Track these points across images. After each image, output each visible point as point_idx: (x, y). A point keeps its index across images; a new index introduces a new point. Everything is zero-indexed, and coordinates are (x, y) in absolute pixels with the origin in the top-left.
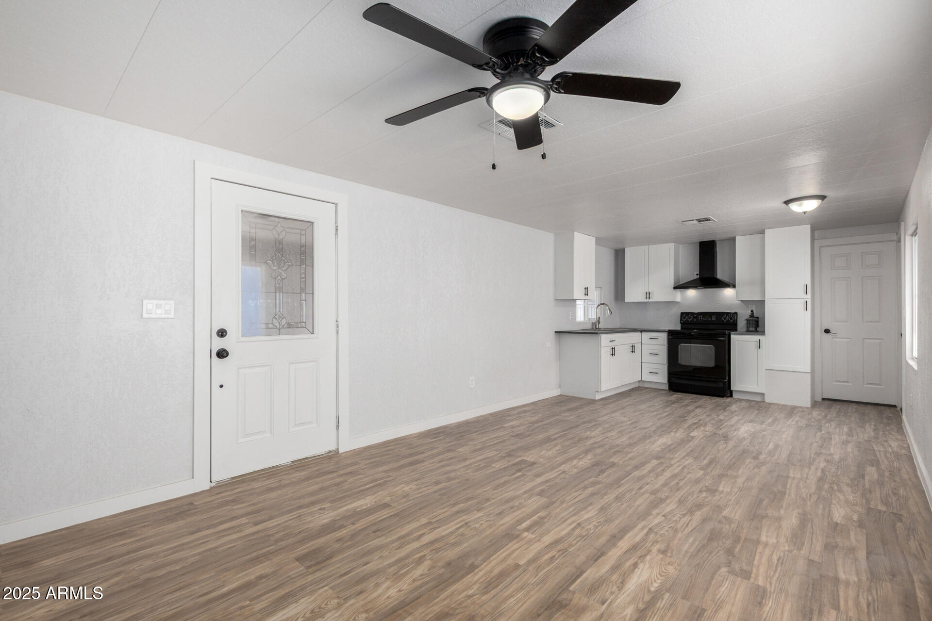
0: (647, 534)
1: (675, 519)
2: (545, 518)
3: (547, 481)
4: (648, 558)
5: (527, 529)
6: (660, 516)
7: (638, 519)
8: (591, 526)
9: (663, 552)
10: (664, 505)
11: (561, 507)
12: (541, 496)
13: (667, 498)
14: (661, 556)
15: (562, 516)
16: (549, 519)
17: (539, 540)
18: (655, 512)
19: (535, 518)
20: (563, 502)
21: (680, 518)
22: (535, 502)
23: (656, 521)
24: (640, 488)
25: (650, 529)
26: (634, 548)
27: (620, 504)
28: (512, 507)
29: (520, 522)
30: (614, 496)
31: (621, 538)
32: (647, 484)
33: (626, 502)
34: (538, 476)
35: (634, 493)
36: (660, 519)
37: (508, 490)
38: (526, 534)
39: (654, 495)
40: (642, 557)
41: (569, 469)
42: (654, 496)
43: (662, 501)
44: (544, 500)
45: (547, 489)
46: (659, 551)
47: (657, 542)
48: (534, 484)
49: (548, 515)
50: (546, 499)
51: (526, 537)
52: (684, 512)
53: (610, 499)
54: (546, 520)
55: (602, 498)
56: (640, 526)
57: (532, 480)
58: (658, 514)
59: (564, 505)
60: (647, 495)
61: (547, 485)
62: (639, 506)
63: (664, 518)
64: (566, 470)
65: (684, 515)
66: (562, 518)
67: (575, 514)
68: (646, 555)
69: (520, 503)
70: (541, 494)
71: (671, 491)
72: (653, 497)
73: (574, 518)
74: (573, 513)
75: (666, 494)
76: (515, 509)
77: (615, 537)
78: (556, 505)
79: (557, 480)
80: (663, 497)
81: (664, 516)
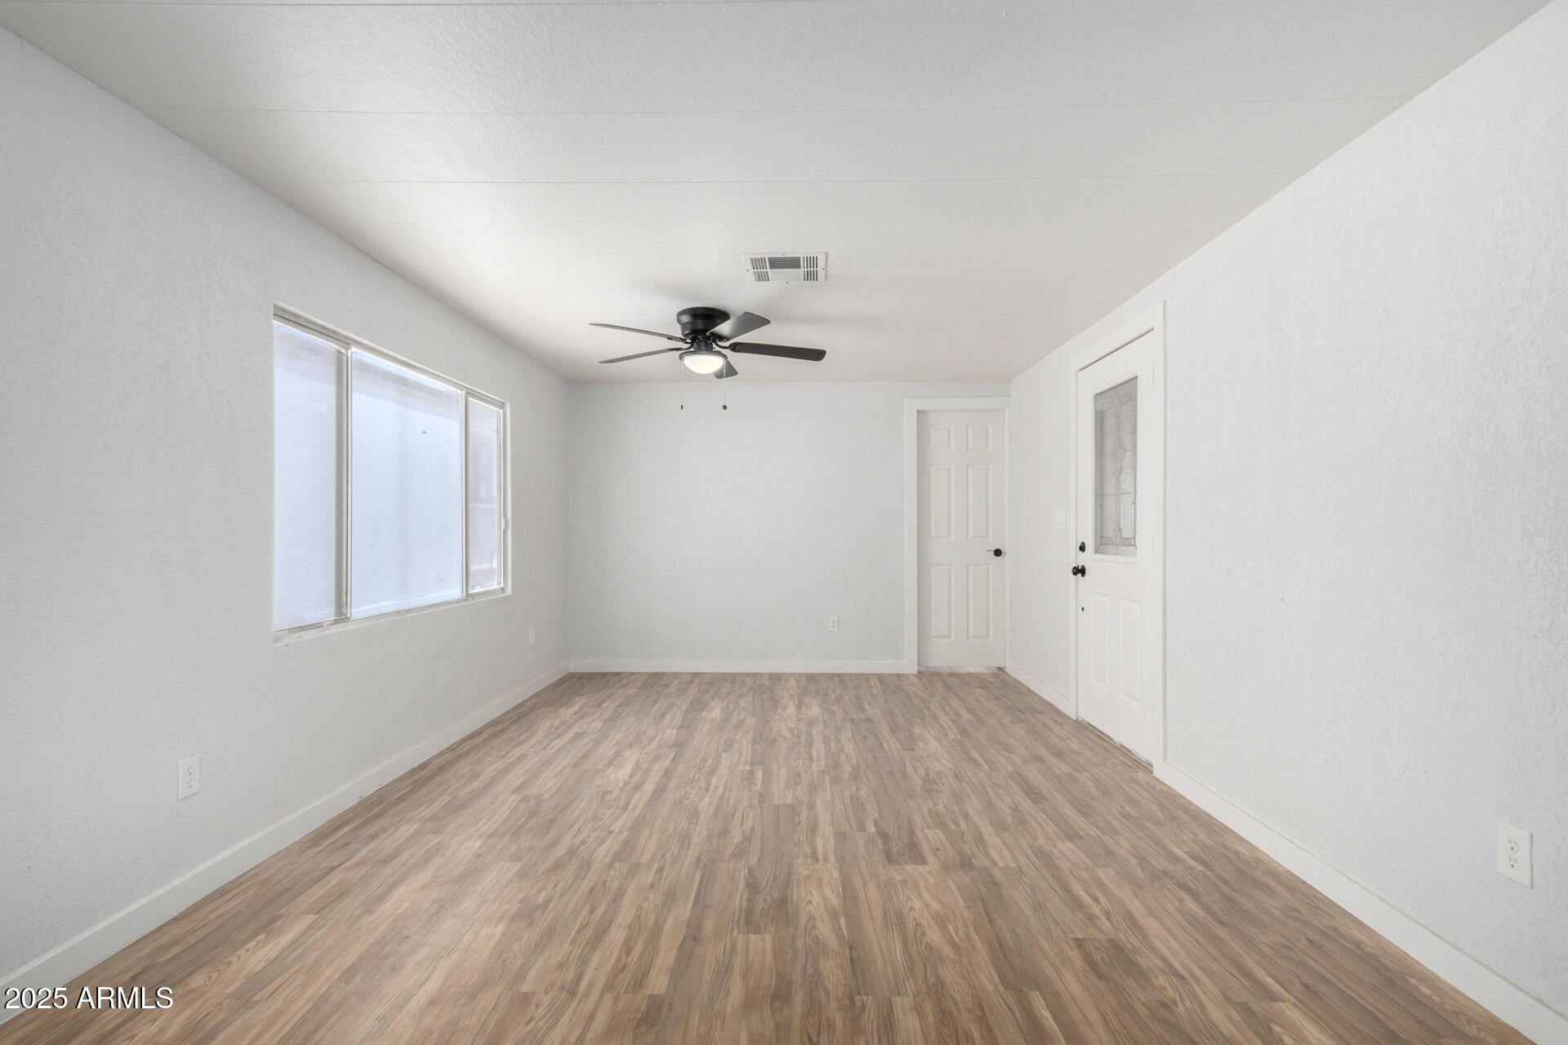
0: (627, 804)
1: (596, 833)
4: (621, 784)
6: (617, 830)
7: (644, 817)
9: (607, 793)
10: (614, 850)
13: (610, 866)
14: (609, 789)
17: (730, 767)
18: (626, 833)
21: (589, 837)
23: (621, 822)
24: (661, 870)
25: (626, 810)
26: (637, 787)
27: (679, 829)
30: (695, 839)
31: (654, 792)
32: (652, 886)
33: (671, 835)
35: (668, 855)
36: (616, 827)
39: (634, 864)
40: (627, 783)
42: (633, 861)
43: (618, 857)
46: (611, 792)
47: (615, 800)
52: (582, 847)
53: (697, 832)
55: (708, 830)
56: (639, 809)
58: (620, 832)
60: (646, 858)
62: (650, 836)
63: (611, 829)
65: (583, 843)
68: (623, 786)
71: (605, 882)
72: (634, 859)
75: (612, 873)
77: (662, 791)
80: (617, 865)
81: (612, 832)
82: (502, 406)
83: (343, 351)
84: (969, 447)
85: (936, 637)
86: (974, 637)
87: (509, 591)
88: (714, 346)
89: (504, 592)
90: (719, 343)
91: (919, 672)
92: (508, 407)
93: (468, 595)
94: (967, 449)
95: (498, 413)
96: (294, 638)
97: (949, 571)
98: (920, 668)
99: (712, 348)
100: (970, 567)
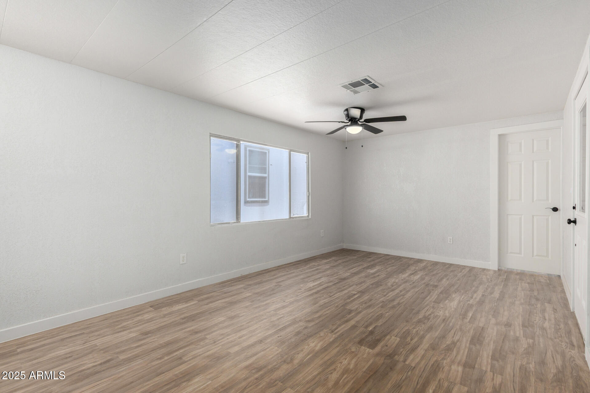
2: (347, 299)
3: (347, 321)
5: (355, 295)
8: (325, 296)
11: (338, 304)
12: (349, 310)
15: (338, 300)
16: (345, 298)
19: (352, 299)
20: (337, 306)
22: (353, 306)
28: (366, 303)
29: (359, 297)
34: (354, 327)
37: (372, 314)
38: (355, 293)
41: (327, 335)
44: (348, 307)
45: (346, 315)
48: (356, 319)
49: (346, 300)
50: (347, 308)
51: (355, 292)
54: (346, 298)
57: (358, 322)
59: (336, 305)
61: (346, 319)
64: (330, 334)
66: (338, 299)
67: (332, 300)
69: (362, 305)
70: (350, 312)
73: (332, 299)
74: (332, 301)
76: (364, 302)
78: (341, 305)
79: (338, 323)
82: (308, 154)
83: (238, 143)
84: (535, 151)
85: (511, 253)
86: (537, 255)
87: (310, 217)
88: (358, 122)
89: (309, 217)
90: (360, 121)
91: (499, 270)
92: (310, 154)
93: (290, 217)
94: (533, 152)
95: (307, 156)
96: (220, 226)
97: (520, 219)
98: (500, 268)
99: (357, 123)
100: (535, 217)
